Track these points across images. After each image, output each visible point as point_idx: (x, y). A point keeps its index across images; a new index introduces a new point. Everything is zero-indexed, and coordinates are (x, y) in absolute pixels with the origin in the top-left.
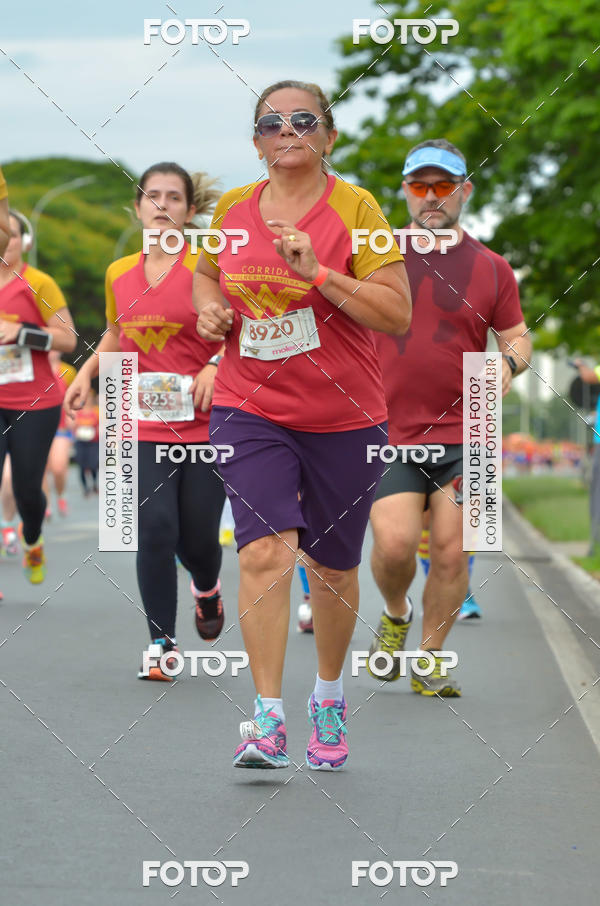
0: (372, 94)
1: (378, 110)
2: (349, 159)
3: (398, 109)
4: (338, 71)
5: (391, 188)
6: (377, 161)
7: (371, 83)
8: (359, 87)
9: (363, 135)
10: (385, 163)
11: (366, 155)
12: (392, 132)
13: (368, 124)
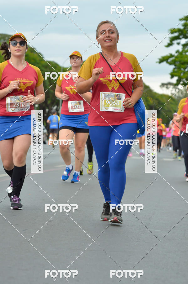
0: (178, 44)
1: (180, 48)
2: (172, 61)
3: (185, 48)
4: (170, 38)
5: (183, 69)
6: (180, 61)
7: (178, 41)
8: (175, 42)
9: (176, 55)
10: (182, 62)
11: (177, 59)
12: (184, 54)
13: (177, 51)
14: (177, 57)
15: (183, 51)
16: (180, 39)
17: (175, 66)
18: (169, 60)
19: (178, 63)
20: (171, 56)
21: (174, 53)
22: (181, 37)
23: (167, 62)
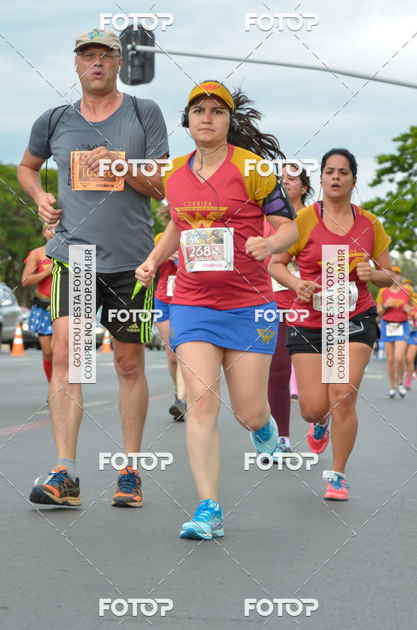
14: (388, 204)
15: (399, 193)
16: (394, 172)
17: (386, 218)
18: (376, 209)
19: (390, 214)
20: (379, 201)
21: (383, 196)
22: (396, 169)
23: (372, 212)
